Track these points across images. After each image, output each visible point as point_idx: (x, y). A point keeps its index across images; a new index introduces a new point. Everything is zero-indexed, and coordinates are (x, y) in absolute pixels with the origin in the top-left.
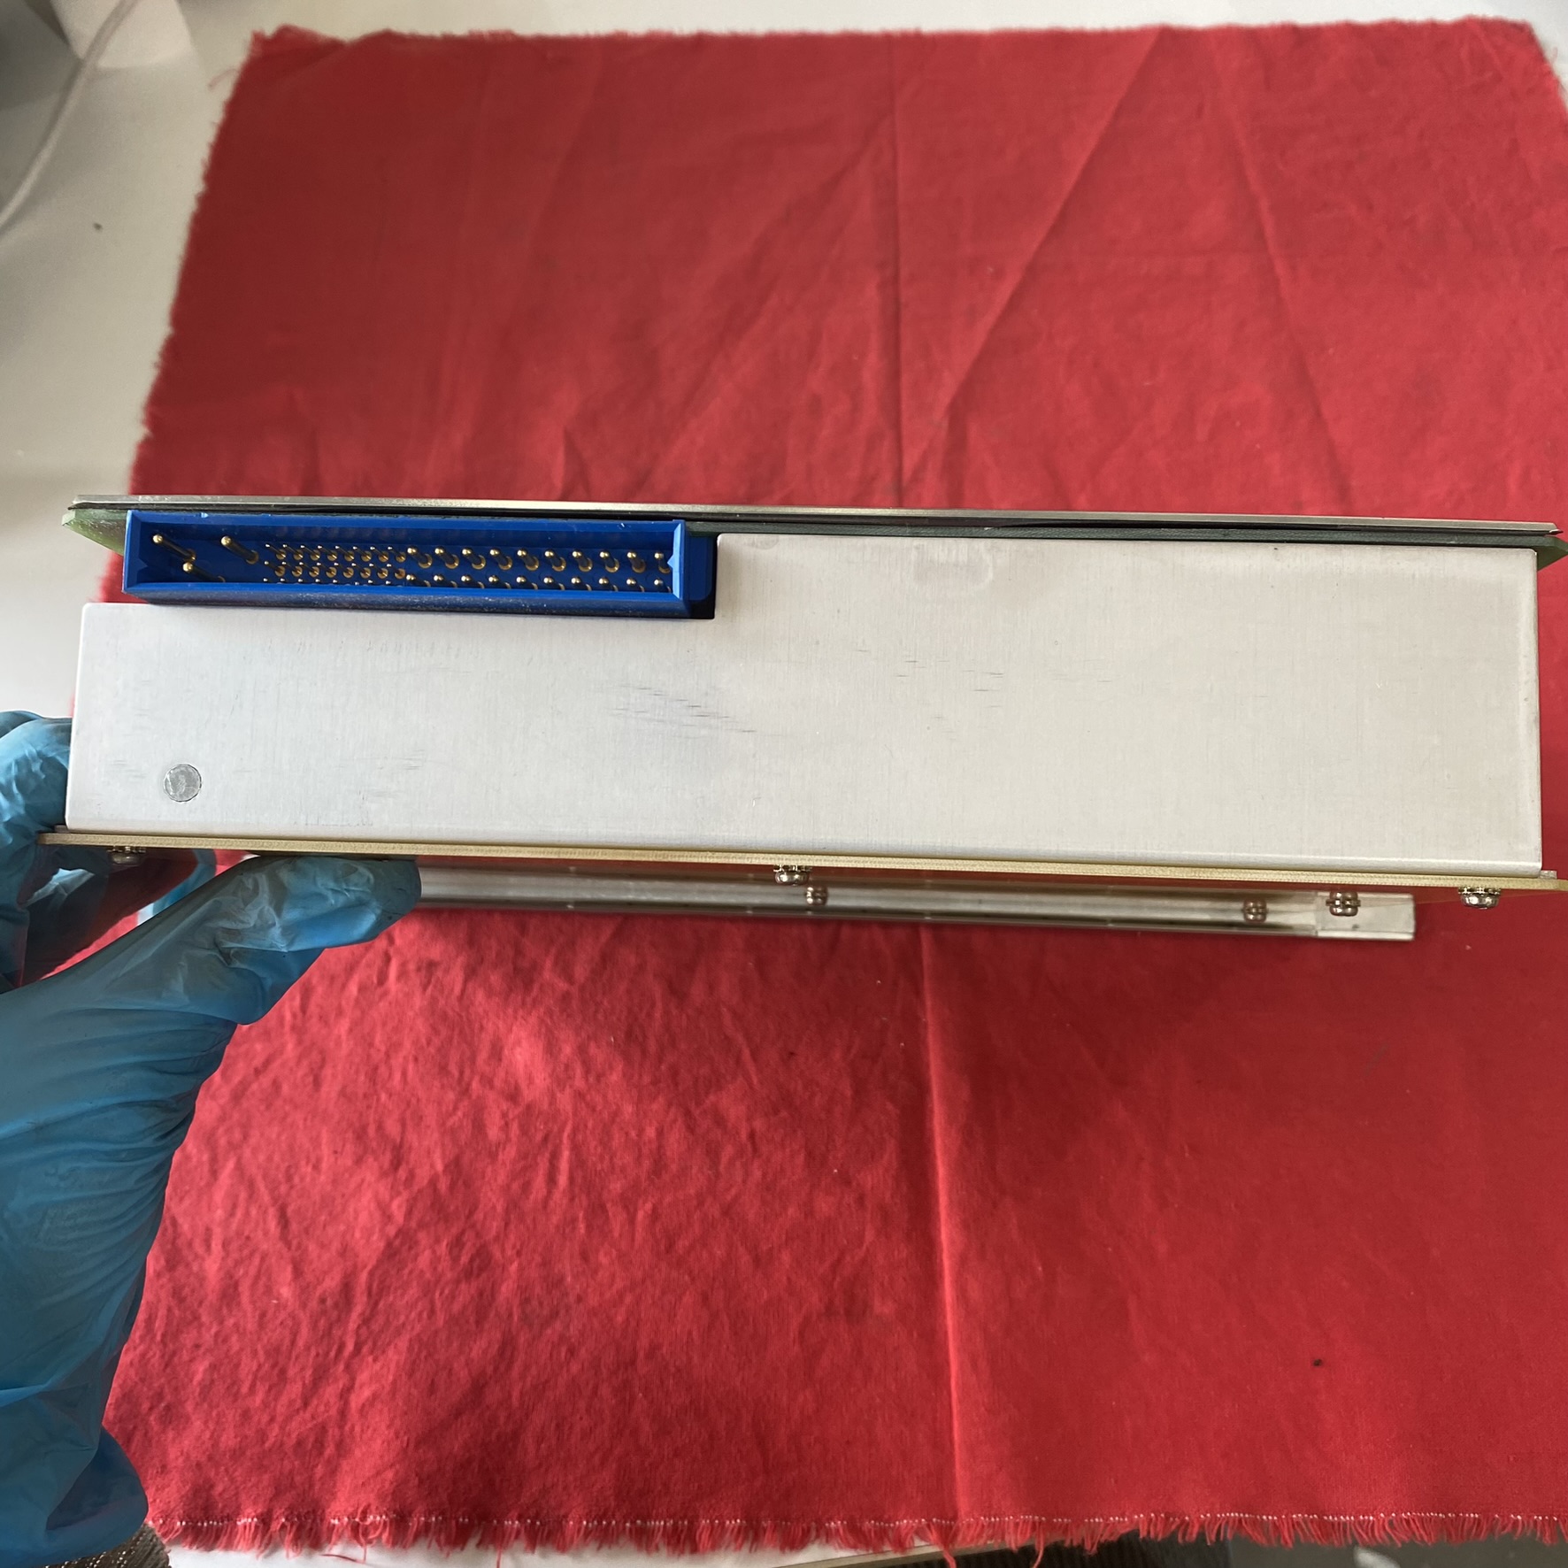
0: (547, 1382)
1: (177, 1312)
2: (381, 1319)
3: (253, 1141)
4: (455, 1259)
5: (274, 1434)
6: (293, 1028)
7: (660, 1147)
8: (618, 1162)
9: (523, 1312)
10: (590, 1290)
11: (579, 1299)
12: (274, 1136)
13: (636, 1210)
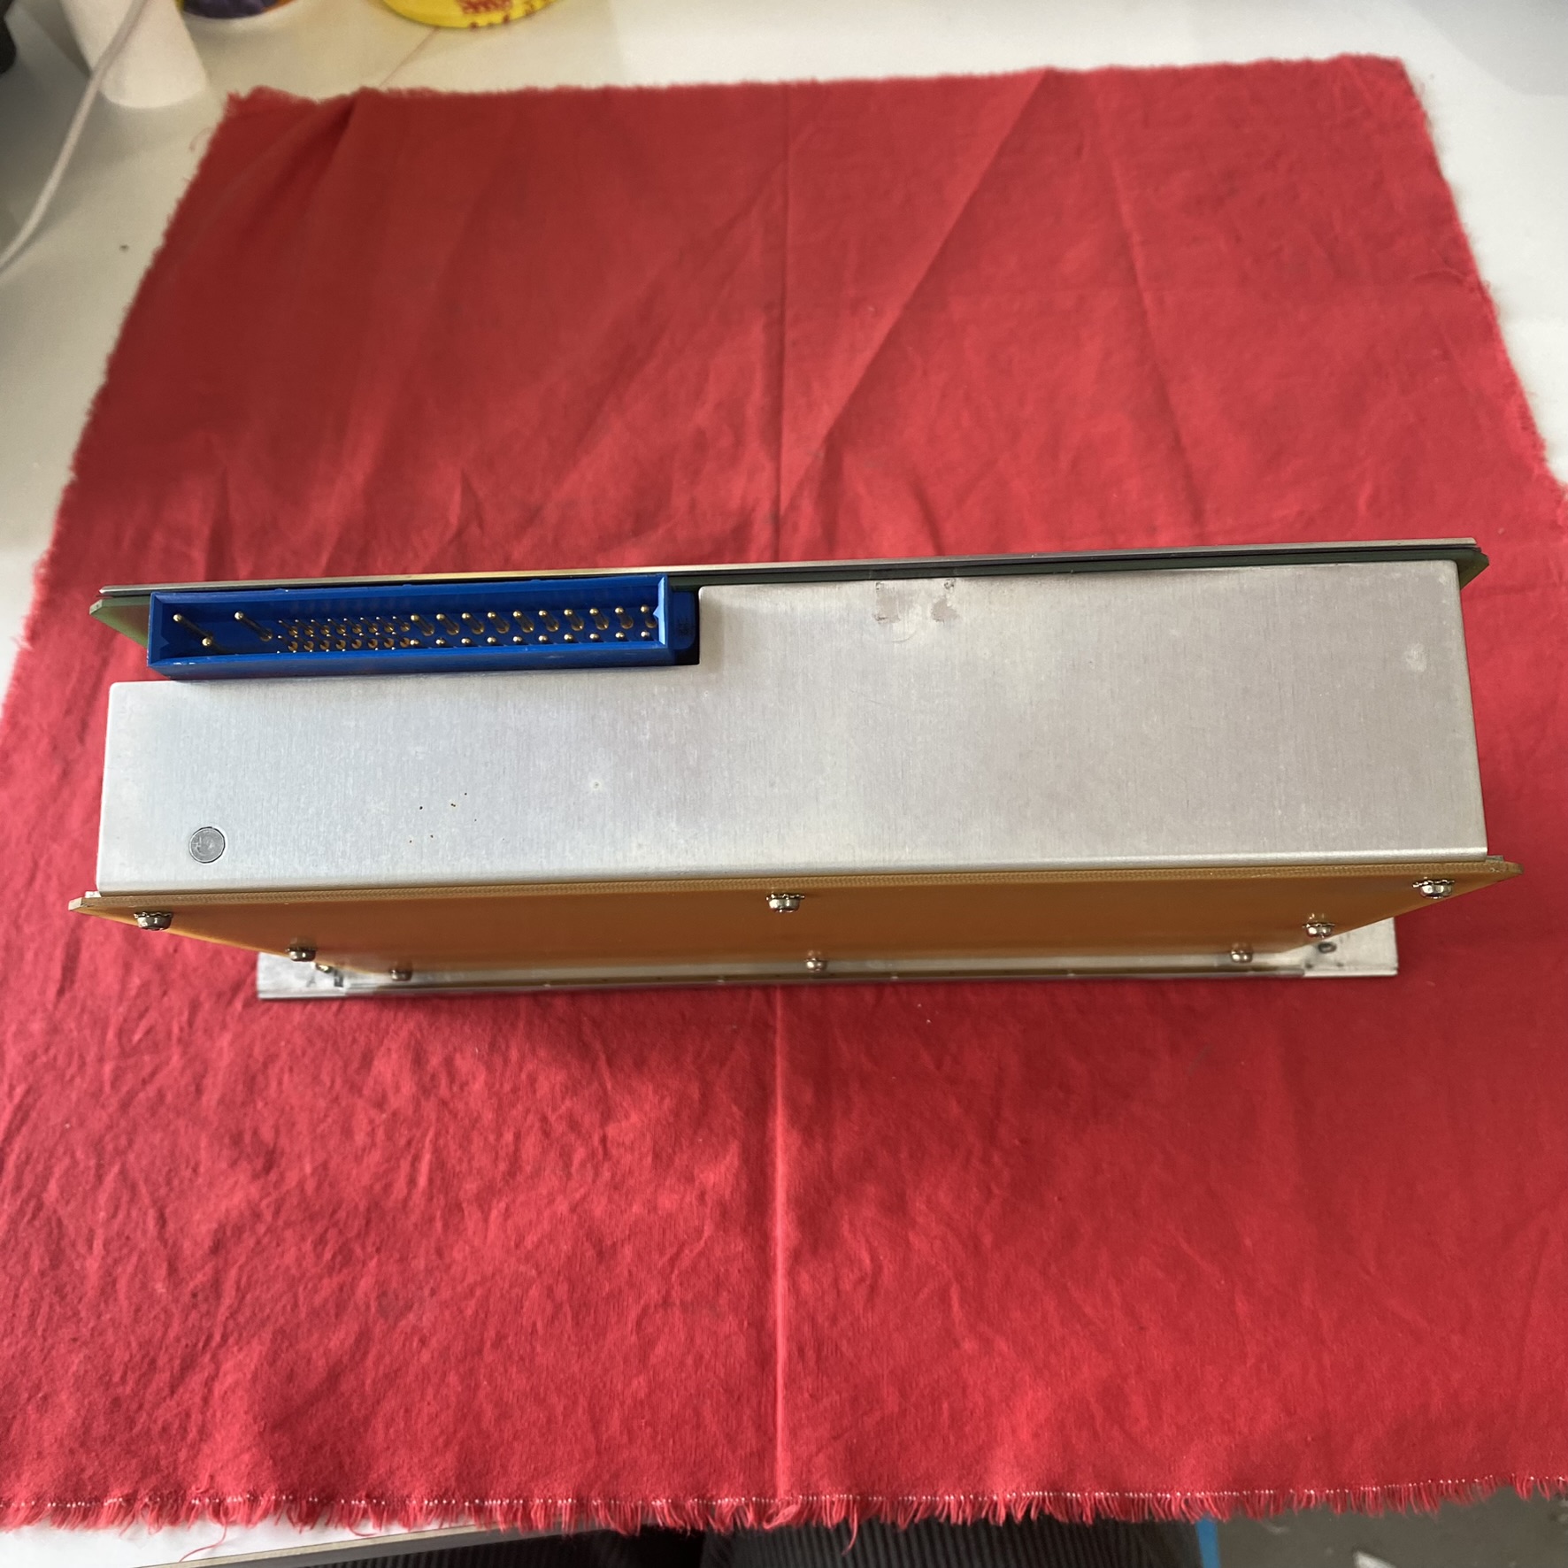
0: (399, 1369)
1: (58, 1309)
2: (247, 1312)
3: (136, 1147)
4: (319, 1256)
5: (142, 1421)
6: (180, 1040)
7: (517, 1150)
8: (475, 1164)
9: (380, 1305)
10: (443, 1284)
11: (433, 1292)
12: (157, 1141)
13: (490, 1209)
